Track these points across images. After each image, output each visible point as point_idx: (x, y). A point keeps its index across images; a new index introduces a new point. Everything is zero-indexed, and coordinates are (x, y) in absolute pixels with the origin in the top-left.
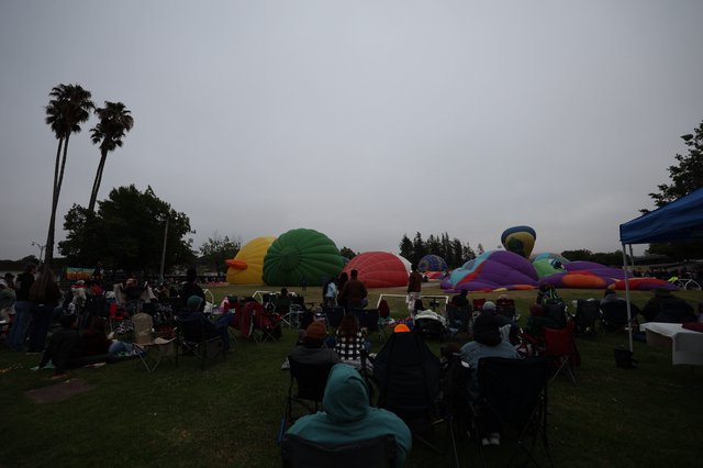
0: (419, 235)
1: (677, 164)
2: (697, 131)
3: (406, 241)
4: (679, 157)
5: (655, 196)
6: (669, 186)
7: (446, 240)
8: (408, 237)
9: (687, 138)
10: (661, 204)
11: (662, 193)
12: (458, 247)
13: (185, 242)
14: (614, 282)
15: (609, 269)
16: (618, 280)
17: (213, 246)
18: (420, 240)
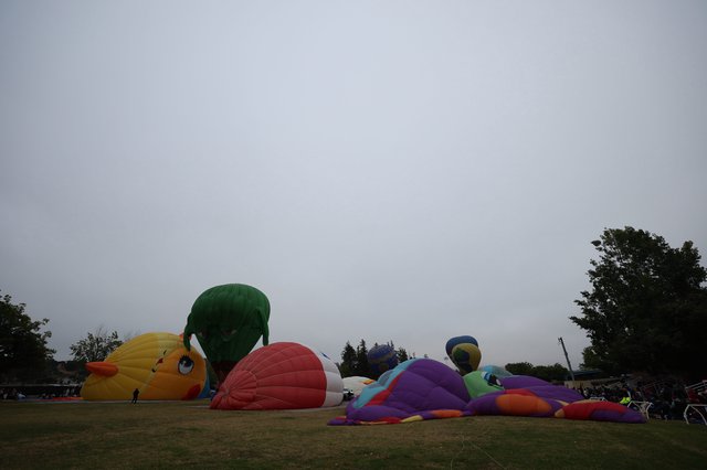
0: (363, 343)
1: (594, 269)
2: (603, 238)
3: (349, 348)
4: (593, 263)
5: (580, 303)
6: (591, 292)
8: (351, 345)
9: (596, 243)
10: (586, 311)
11: (585, 299)
12: (404, 356)
13: (39, 336)
14: (561, 406)
15: (549, 386)
16: (565, 404)
17: (92, 345)
18: (364, 349)
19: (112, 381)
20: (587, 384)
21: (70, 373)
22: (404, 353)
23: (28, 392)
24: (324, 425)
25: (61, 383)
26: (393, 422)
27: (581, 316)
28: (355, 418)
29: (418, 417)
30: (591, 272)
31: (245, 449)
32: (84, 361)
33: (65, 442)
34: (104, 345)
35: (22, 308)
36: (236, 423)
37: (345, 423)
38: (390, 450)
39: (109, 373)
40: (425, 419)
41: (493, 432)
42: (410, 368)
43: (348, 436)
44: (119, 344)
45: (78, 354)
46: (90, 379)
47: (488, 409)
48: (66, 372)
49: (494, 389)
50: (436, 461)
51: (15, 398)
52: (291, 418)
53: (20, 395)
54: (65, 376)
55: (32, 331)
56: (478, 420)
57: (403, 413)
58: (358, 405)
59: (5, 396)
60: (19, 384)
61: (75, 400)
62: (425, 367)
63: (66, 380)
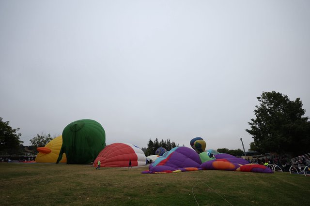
0: (157, 139)
1: (257, 109)
2: (262, 96)
3: (151, 142)
4: (257, 107)
5: (250, 124)
6: (255, 119)
7: (169, 142)
8: (152, 140)
9: (259, 98)
10: (252, 127)
11: (253, 122)
12: (174, 146)
13: (16, 135)
14: (239, 166)
15: (235, 158)
16: (241, 165)
17: (39, 139)
18: (157, 142)
19: (49, 156)
20: (251, 158)
21: (30, 151)
22: (174, 144)
23: (12, 159)
24: (140, 173)
25: (27, 155)
26: (169, 172)
27: (250, 129)
28: (153, 171)
29: (179, 170)
30: (256, 111)
31: (106, 183)
32: (36, 146)
33: (30, 179)
34: (45, 139)
35: (8, 123)
36: (102, 172)
37: (149, 173)
38: (167, 183)
39: (47, 152)
40: (182, 171)
41: (211, 177)
42: (177, 150)
43: (150, 178)
44: (51, 139)
45: (33, 143)
46: (39, 154)
47: (209, 167)
48: (28, 151)
49: (211, 159)
50: (186, 188)
51: (7, 161)
52: (126, 170)
53: (9, 160)
54: (28, 152)
55: (13, 133)
56: (204, 171)
57: (173, 169)
58: (154, 165)
59: (3, 160)
60: (9, 156)
61: (33, 162)
62: (183, 150)
63: (29, 154)
